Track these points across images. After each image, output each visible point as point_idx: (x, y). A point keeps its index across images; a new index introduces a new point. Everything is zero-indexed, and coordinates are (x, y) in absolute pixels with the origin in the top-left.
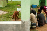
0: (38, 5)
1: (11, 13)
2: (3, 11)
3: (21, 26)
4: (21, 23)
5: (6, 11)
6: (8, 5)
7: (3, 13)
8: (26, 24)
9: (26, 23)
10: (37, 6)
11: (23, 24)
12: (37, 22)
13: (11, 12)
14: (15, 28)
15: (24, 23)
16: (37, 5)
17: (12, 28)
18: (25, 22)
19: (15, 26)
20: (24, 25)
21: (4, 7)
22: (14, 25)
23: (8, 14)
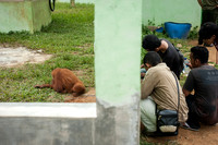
0: (193, 26)
1: (67, 59)
2: (30, 48)
3: (93, 127)
4: (95, 116)
5: (45, 52)
6: (54, 21)
7: (32, 59)
8: (118, 117)
9: (118, 113)
10: (192, 29)
11: (106, 117)
12: (184, 104)
13: (67, 53)
14: (65, 136)
15: (110, 116)
16: (189, 25)
17: (52, 138)
18: (113, 108)
19: (66, 126)
20: (108, 122)
21: (36, 33)
22: (59, 121)
23: (54, 65)
